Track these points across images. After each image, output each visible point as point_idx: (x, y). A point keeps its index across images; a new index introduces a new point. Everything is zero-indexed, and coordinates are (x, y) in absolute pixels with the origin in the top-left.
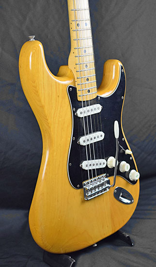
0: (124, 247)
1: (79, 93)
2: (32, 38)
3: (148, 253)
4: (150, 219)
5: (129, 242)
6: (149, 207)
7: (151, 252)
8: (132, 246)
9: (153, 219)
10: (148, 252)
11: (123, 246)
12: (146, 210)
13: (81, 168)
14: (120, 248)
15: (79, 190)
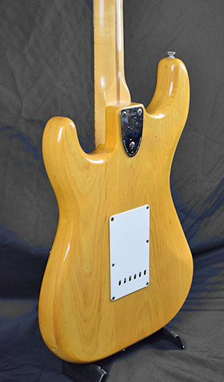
0: (172, 351)
3: (205, 358)
4: (206, 310)
5: (178, 344)
6: (204, 294)
7: (209, 357)
8: (182, 349)
9: (209, 310)
10: (204, 356)
11: (170, 349)
12: (200, 298)
14: (166, 352)
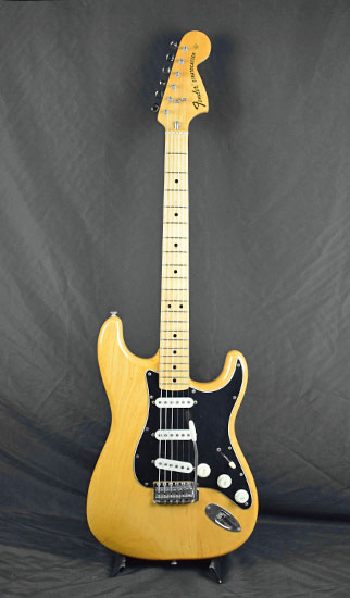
1: (161, 381)
2: (114, 314)
13: (154, 465)
15: (149, 490)
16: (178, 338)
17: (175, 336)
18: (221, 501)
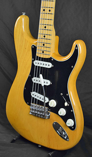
1: (37, 51)
2: (24, 14)
13: (31, 95)
16: (46, 29)
17: (45, 27)
18: (61, 122)
